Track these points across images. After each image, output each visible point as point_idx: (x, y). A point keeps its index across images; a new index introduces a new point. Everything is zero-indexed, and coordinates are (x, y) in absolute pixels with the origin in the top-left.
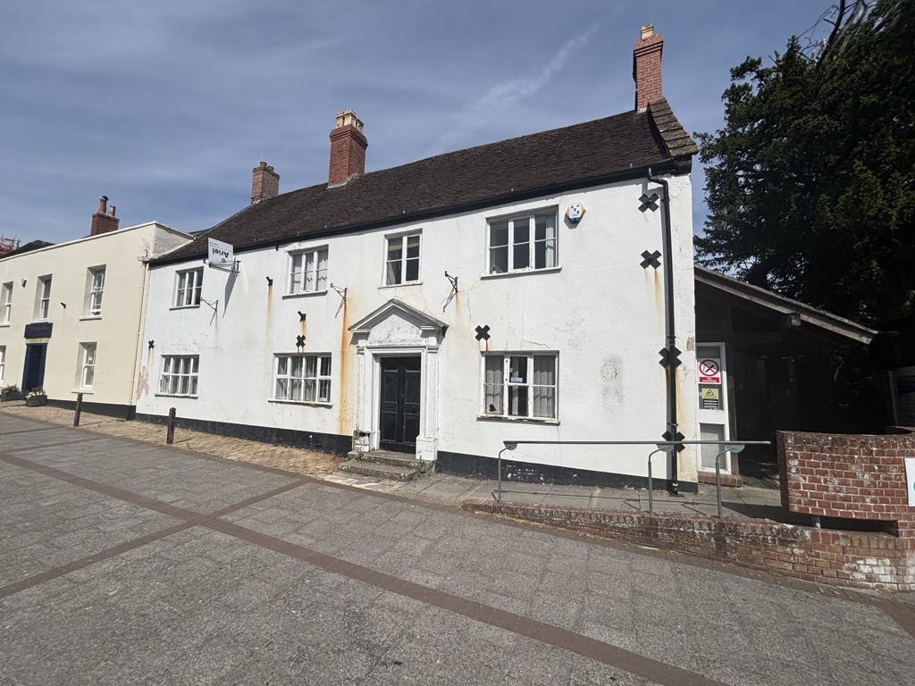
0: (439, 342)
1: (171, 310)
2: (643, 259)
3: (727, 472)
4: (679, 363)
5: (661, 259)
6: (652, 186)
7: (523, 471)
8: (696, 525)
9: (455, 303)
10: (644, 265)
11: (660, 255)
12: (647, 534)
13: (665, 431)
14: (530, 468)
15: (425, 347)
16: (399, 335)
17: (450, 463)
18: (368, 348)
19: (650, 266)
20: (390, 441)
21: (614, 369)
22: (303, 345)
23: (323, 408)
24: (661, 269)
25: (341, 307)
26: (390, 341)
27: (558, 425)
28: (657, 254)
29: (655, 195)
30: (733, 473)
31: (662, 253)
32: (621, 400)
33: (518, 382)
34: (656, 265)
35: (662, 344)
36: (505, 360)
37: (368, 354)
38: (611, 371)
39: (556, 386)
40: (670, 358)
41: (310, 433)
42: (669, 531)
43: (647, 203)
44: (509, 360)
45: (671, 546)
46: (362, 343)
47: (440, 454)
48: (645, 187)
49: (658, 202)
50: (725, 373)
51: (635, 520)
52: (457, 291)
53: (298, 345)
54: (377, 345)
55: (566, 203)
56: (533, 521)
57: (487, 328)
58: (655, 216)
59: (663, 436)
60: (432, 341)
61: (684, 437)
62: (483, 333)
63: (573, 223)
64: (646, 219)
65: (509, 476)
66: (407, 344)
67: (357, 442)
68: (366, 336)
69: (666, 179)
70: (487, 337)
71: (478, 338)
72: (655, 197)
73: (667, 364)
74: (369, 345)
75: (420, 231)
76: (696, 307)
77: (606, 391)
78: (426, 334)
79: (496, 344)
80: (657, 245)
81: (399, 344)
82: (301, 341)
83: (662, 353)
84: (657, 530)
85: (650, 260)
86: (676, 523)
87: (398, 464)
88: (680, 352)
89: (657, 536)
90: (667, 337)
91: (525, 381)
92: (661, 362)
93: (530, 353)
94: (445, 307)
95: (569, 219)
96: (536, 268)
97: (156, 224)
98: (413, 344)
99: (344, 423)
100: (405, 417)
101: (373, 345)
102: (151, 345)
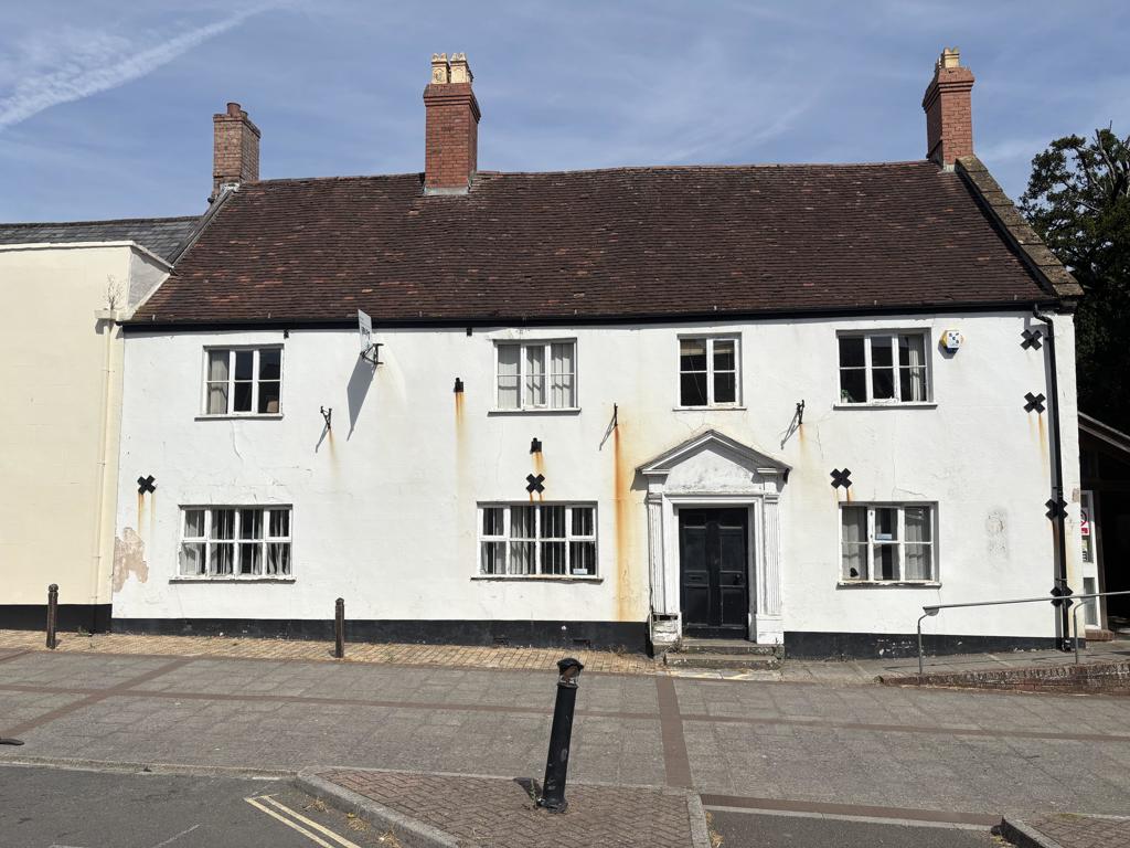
0: (779, 489)
1: (197, 419)
2: (1027, 402)
3: (1098, 627)
4: (1066, 514)
5: (1044, 404)
6: (1035, 321)
7: (899, 643)
8: (1119, 668)
9: (798, 437)
10: (1028, 408)
11: (1044, 398)
12: (1078, 682)
13: (1053, 588)
14: (907, 640)
15: (761, 496)
16: (719, 480)
17: (801, 645)
18: (667, 496)
19: (1034, 410)
20: (699, 625)
21: (999, 522)
22: (541, 489)
23: (583, 584)
24: (1045, 414)
25: (608, 433)
26: (704, 487)
27: (939, 587)
28: (1041, 397)
29: (1037, 332)
30: (1103, 628)
31: (1045, 395)
32: (1007, 557)
33: (887, 539)
34: (1041, 409)
35: (1048, 495)
36: (869, 512)
37: (668, 505)
38: (996, 525)
39: (932, 542)
40: (1057, 510)
41: (562, 623)
42: (1096, 677)
43: (1030, 340)
44: (874, 512)
45: (1098, 690)
46: (655, 488)
47: (787, 635)
48: (1027, 322)
49: (1041, 340)
50: (1093, 524)
51: (1067, 671)
52: (800, 423)
53: (530, 489)
54: (682, 491)
55: (941, 327)
56: (966, 686)
57: (847, 472)
58: (1037, 356)
59: (1052, 592)
60: (770, 487)
61: (1071, 592)
62: (841, 478)
63: (949, 352)
64: (1029, 359)
65: (881, 652)
66: (732, 491)
67: (658, 628)
68: (662, 479)
69: (1049, 316)
70: (847, 484)
71: (835, 485)
72: (1038, 334)
73: (1054, 516)
74: (668, 492)
75: (739, 335)
76: (1080, 457)
77: (992, 545)
78: (759, 478)
79: (860, 492)
80: (1040, 388)
81: (718, 491)
82: (535, 483)
83: (1048, 504)
84: (1087, 677)
85: (1033, 403)
86: (1102, 668)
87: (740, 651)
88: (1066, 504)
89: (1086, 683)
90: (1054, 488)
91: (895, 538)
92: (1048, 515)
93: (900, 504)
94: (783, 442)
95: (946, 347)
96: (903, 400)
97: (131, 246)
98: (741, 491)
99: (626, 604)
100: (722, 591)
101: (674, 491)
102: (146, 485)
